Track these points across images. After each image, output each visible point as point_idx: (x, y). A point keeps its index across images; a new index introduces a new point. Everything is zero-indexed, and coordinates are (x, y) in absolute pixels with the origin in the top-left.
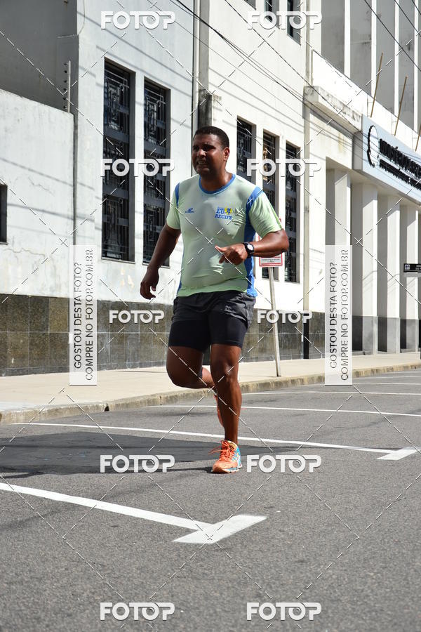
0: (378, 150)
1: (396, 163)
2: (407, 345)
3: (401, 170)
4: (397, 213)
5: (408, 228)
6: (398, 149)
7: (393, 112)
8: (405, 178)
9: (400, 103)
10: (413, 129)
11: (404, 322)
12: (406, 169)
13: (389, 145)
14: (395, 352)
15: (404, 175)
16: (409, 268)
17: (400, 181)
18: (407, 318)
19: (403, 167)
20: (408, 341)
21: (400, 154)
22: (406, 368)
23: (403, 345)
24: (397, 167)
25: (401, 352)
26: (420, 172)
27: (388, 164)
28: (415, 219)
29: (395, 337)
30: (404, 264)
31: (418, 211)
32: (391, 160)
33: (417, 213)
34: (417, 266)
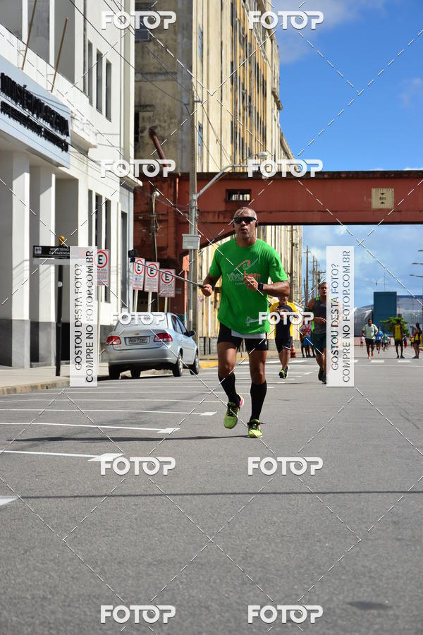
1: (23, 107)
2: (40, 356)
3: (31, 118)
4: (27, 176)
5: (41, 196)
6: (26, 89)
7: (19, 37)
8: (37, 129)
9: (30, 25)
10: (48, 62)
11: (35, 326)
12: (37, 116)
13: (14, 83)
14: (23, 367)
15: (35, 124)
16: (40, 252)
17: (29, 131)
18: (41, 320)
19: (33, 113)
20: (42, 352)
21: (29, 96)
22: (34, 388)
23: (35, 357)
24: (26, 113)
25: (31, 366)
26: (58, 121)
27: (12, 108)
28: (51, 186)
29: (23, 346)
30: (34, 247)
31: (55, 174)
32: (16, 102)
33: (54, 177)
34: (51, 249)
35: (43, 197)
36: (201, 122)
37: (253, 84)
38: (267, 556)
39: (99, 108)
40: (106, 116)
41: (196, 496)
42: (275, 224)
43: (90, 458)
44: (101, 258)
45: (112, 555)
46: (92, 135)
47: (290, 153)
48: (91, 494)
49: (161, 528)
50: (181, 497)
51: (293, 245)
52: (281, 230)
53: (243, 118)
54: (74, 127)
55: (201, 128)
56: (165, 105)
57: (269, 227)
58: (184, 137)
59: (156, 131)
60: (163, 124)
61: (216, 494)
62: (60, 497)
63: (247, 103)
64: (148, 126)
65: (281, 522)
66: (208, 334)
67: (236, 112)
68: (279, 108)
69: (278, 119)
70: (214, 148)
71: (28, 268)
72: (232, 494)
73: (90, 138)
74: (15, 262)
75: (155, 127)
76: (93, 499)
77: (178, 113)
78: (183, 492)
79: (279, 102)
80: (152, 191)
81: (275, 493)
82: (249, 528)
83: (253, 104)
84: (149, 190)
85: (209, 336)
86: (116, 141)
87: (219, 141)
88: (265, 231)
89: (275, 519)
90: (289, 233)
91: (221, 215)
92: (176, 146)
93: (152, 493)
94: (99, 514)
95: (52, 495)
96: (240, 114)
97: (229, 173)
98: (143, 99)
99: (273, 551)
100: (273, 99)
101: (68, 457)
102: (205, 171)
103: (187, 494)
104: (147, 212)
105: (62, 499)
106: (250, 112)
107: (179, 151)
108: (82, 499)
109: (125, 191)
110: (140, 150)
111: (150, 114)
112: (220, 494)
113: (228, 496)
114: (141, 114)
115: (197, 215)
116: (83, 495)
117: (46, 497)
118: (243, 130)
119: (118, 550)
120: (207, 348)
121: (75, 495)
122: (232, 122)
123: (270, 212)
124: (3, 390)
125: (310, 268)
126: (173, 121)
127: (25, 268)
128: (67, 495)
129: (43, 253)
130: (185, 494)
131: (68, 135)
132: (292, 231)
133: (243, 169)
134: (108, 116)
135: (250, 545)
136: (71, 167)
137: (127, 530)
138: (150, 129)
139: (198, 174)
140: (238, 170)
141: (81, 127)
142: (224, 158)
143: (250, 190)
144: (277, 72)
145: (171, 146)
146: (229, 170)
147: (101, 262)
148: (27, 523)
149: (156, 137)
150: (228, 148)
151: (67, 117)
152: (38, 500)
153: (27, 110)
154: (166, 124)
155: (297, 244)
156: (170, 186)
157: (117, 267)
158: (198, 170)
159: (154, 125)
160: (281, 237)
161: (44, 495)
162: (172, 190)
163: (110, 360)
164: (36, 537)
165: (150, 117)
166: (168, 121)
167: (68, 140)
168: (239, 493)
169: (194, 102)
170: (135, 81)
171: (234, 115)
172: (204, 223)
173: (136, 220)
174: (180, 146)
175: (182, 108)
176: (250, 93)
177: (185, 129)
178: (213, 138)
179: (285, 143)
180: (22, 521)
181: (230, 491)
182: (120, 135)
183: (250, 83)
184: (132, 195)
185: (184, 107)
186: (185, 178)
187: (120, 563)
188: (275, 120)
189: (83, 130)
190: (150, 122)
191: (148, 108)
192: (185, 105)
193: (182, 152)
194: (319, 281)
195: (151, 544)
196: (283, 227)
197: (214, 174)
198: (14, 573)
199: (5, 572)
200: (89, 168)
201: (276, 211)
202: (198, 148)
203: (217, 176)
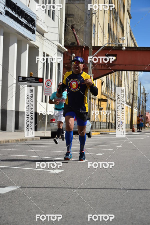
0: (4, 4)
1: (15, 13)
2: (19, 127)
3: (19, 18)
4: (16, 45)
6: (17, 5)
8: (21, 23)
11: (17, 113)
12: (21, 18)
14: (11, 132)
15: (21, 21)
16: (21, 79)
17: (18, 24)
18: (20, 111)
19: (20, 16)
20: (20, 125)
21: (18, 8)
22: (17, 141)
23: (17, 127)
24: (16, 16)
25: (15, 132)
26: (31, 20)
27: (10, 13)
28: (26, 50)
29: (11, 122)
30: (19, 77)
31: (29, 44)
32: (12, 11)
33: (28, 45)
34: (27, 78)
35: (23, 55)
36: (95, 23)
37: (119, 7)
38: (142, 217)
39: (49, 15)
40: (52, 19)
41: (102, 190)
42: (126, 71)
43: (50, 171)
44: (49, 83)
45: (69, 214)
46: (46, 27)
47: (134, 39)
48: (53, 187)
49: (90, 203)
50: (95, 189)
51: (134, 81)
52: (129, 73)
53: (114, 22)
54: (38, 23)
55: (95, 26)
56: (79, 15)
57: (123, 72)
58: (87, 30)
59: (74, 26)
60: (77, 24)
61: (112, 189)
62: (39, 188)
63: (115, 15)
64: (71, 24)
65: (145, 202)
66: (94, 120)
67: (110, 19)
68: (130, 18)
69: (129, 23)
70: (100, 34)
71: (15, 87)
72: (119, 189)
73: (45, 29)
74: (9, 84)
75: (74, 25)
76: (54, 189)
77: (84, 19)
78: (96, 188)
79: (130, 15)
80: (72, 54)
81: (139, 190)
82: (131, 204)
83: (118, 16)
84: (70, 53)
85: (95, 121)
86: (56, 31)
87: (103, 32)
88: (122, 74)
89: (142, 201)
90: (132, 76)
91: (102, 66)
92: (83, 34)
93: (81, 187)
94: (59, 195)
95: (35, 187)
96: (112, 20)
97: (107, 47)
98: (69, 12)
99: (144, 215)
100: (128, 14)
101: (39, 170)
102: (96, 45)
103: (98, 189)
104: (69, 63)
105: (40, 189)
106: (117, 19)
107: (84, 36)
108: (50, 189)
109: (60, 53)
110: (67, 35)
111: (72, 19)
112: (113, 189)
113: (117, 190)
114: (68, 19)
115: (92, 65)
116: (49, 187)
117: (33, 187)
118: (114, 27)
119: (71, 212)
120: (94, 126)
121: (46, 187)
122: (109, 24)
123: (125, 65)
124: (3, 141)
125: (142, 92)
126: (82, 22)
127: (14, 87)
128: (42, 187)
129: (22, 80)
130: (97, 188)
131: (35, 27)
132: (134, 74)
133: (113, 45)
134: (53, 19)
135: (133, 212)
136: (36, 41)
137: (73, 203)
138: (72, 25)
139: (93, 46)
140: (110, 45)
141: (41, 23)
142: (104, 40)
143: (116, 55)
144: (130, 1)
145: (81, 34)
146: (107, 45)
147: (48, 85)
148: (26, 198)
149: (74, 29)
150: (107, 35)
151: (35, 18)
152: (29, 188)
153: (17, 15)
154: (79, 24)
155: (136, 81)
156: (80, 52)
157: (55, 88)
158: (93, 45)
159: (73, 24)
160: (129, 77)
161: (31, 186)
162: (81, 53)
163: (51, 129)
164: (31, 204)
165: (71, 20)
166: (80, 22)
167: (35, 29)
168: (122, 189)
169: (92, 13)
170: (66, 4)
171: (110, 20)
172: (95, 69)
173: (64, 67)
174: (85, 34)
175: (86, 16)
176: (117, 11)
177: (87, 26)
178: (100, 30)
179: (132, 34)
180: (24, 198)
181: (118, 188)
182: (58, 28)
183: (117, 6)
184: (63, 55)
185: (88, 16)
186: (87, 48)
187: (73, 217)
188: (128, 23)
189: (42, 24)
190: (71, 22)
191: (71, 16)
192: (88, 15)
193: (86, 36)
194: (145, 98)
195: (86, 210)
196: (130, 72)
197: (100, 47)
198: (25, 220)
199: (20, 220)
200: (44, 42)
201: (128, 65)
202: (93, 35)
203: (102, 48)
